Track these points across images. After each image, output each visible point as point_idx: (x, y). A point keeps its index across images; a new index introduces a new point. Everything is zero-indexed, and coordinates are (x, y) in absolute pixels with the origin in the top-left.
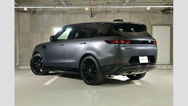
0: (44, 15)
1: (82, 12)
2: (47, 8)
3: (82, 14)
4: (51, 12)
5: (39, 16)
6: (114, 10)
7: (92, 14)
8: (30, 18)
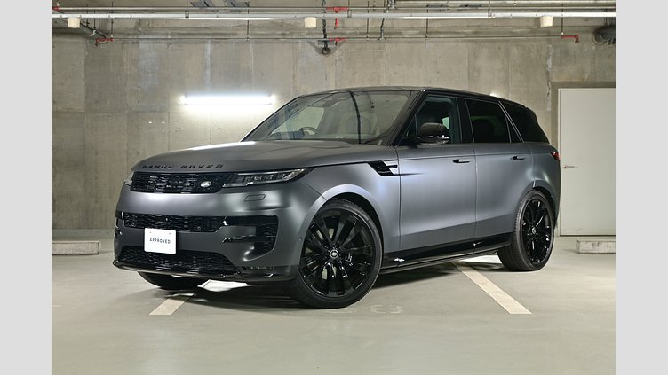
0: (143, 46)
1: (289, 35)
2: (153, 19)
3: (290, 42)
4: (167, 34)
5: (123, 48)
6: (412, 28)
7: (326, 42)
8: (87, 56)
